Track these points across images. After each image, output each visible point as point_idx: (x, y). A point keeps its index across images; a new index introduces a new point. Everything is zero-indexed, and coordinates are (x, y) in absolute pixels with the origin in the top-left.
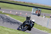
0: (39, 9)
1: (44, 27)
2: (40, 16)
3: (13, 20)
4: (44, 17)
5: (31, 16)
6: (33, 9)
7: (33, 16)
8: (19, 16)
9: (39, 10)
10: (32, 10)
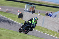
0: (33, 5)
1: (39, 26)
2: (34, 14)
3: (3, 18)
4: (39, 14)
5: (24, 14)
6: (26, 5)
7: (26, 13)
8: (10, 13)
9: (33, 7)
10: (25, 7)
